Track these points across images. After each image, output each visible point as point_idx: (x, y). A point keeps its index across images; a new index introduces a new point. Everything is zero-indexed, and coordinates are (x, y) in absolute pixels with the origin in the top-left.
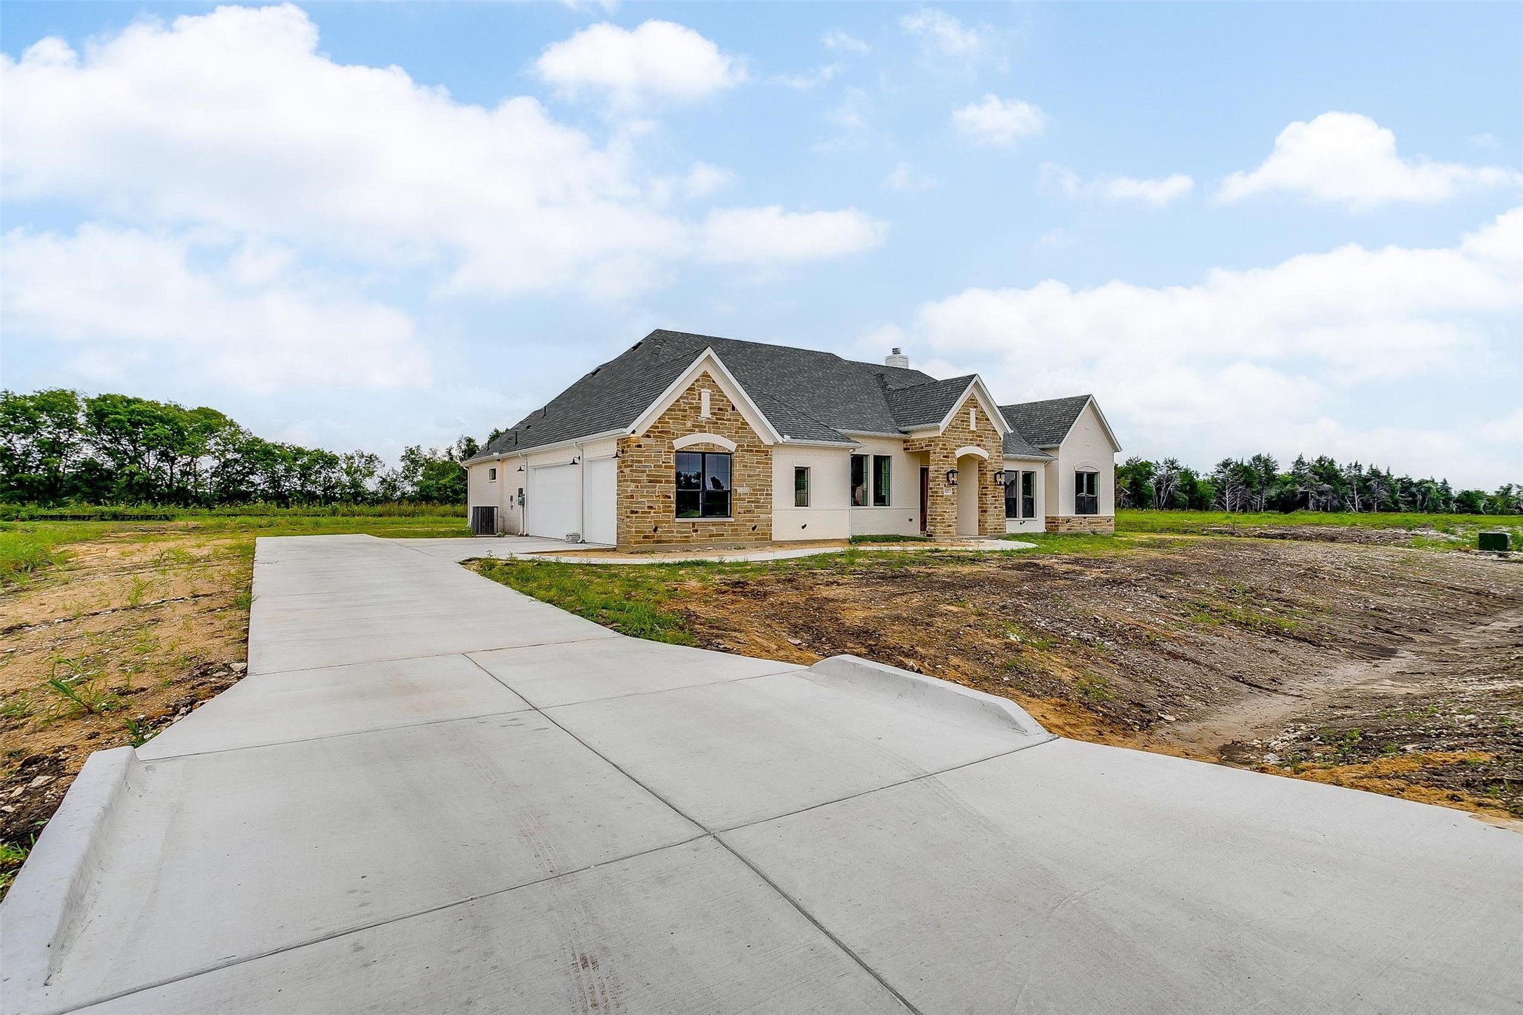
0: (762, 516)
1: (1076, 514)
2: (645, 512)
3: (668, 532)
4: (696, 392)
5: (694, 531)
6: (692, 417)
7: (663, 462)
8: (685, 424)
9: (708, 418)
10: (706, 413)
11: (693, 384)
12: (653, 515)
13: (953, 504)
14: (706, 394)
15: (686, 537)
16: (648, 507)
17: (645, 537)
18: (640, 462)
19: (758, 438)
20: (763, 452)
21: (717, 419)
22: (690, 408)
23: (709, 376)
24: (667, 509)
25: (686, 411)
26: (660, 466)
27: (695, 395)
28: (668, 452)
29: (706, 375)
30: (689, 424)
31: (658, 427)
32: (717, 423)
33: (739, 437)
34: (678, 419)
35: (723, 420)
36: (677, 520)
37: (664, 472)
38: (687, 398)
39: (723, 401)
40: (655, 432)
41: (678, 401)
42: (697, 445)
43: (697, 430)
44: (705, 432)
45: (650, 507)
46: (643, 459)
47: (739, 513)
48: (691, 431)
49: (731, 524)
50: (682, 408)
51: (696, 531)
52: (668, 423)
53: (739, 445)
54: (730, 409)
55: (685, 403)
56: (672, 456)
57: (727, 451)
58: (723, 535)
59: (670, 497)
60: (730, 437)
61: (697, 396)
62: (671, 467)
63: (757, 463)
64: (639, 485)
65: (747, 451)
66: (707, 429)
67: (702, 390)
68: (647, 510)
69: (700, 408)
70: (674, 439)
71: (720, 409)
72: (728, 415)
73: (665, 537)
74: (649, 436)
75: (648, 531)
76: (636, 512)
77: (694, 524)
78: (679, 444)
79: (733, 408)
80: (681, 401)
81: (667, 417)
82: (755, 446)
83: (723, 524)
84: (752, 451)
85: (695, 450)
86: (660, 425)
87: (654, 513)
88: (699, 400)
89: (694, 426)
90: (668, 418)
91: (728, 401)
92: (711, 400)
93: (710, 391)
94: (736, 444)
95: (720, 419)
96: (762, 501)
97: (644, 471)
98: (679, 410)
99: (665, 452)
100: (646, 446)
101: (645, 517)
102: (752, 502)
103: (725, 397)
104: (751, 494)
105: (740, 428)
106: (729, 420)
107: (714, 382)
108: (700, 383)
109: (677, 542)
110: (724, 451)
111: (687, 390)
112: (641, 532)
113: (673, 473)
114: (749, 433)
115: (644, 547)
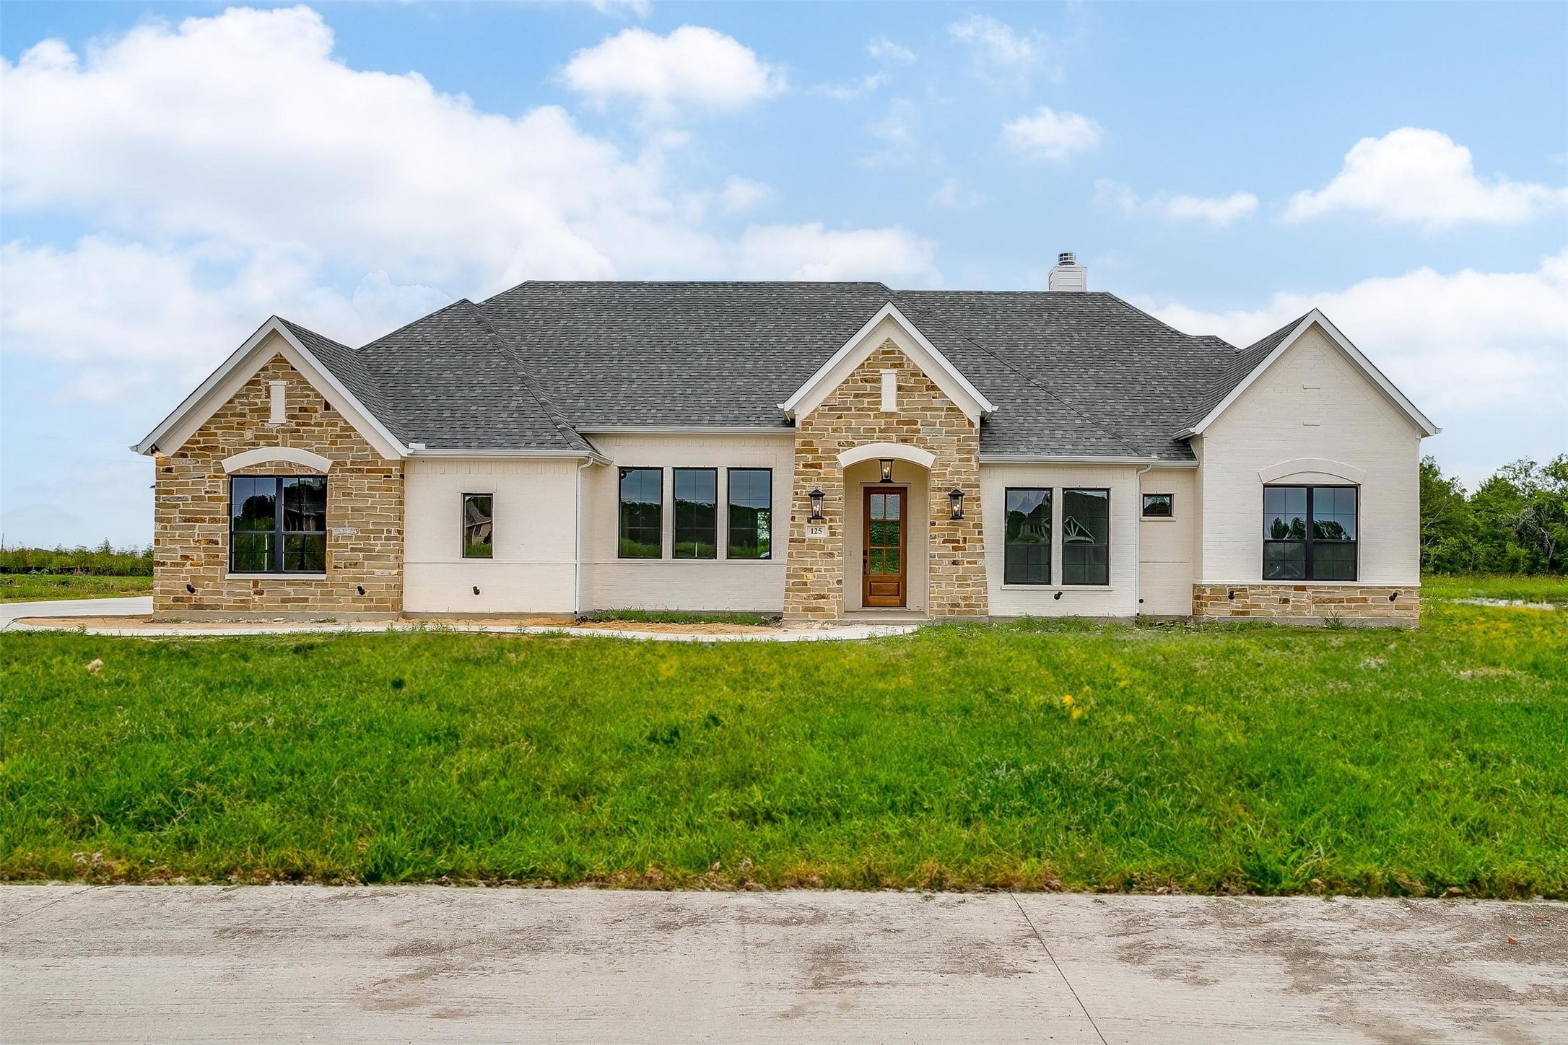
0: (378, 572)
1: (1264, 579)
2: (178, 565)
3: (214, 593)
4: (263, 387)
5: (256, 593)
6: (254, 424)
7: (207, 492)
8: (242, 435)
9: (282, 424)
10: (278, 415)
11: (257, 375)
12: (189, 567)
13: (832, 555)
14: (278, 391)
15: (242, 601)
16: (182, 556)
17: (176, 600)
18: (171, 492)
19: (373, 449)
20: (381, 471)
21: (298, 424)
22: (252, 411)
23: (285, 361)
24: (213, 559)
25: (244, 415)
26: (201, 498)
27: (260, 390)
28: (215, 477)
29: (279, 360)
30: (249, 435)
31: (198, 442)
32: (298, 431)
33: (337, 450)
34: (231, 428)
35: (309, 425)
36: (229, 576)
37: (207, 506)
38: (247, 396)
39: (308, 396)
40: (194, 449)
41: (230, 402)
42: (263, 464)
43: (262, 442)
44: (277, 445)
45: (185, 557)
46: (174, 488)
47: (336, 567)
48: (253, 444)
49: (320, 583)
50: (238, 410)
51: (261, 593)
52: (215, 435)
53: (338, 463)
54: (320, 408)
55: (242, 404)
56: (221, 483)
57: (314, 473)
58: (306, 600)
59: (217, 543)
60: (319, 451)
61: (264, 392)
62: (219, 499)
63: (370, 488)
64: (168, 525)
65: (351, 471)
66: (280, 440)
67: (271, 383)
68: (179, 560)
69: (268, 410)
70: (224, 457)
71: (301, 410)
72: (317, 417)
73: (207, 600)
74: (184, 456)
75: (182, 591)
76: (164, 564)
77: (256, 583)
78: (232, 464)
79: (327, 406)
80: (237, 401)
81: (213, 426)
82: (367, 463)
83: (307, 583)
84: (360, 470)
85: (259, 473)
86: (201, 439)
87: (191, 565)
88: (267, 397)
89: (257, 437)
90: (215, 428)
91: (318, 395)
92: (288, 396)
93: (284, 383)
94: (331, 462)
95: (304, 424)
96: (377, 549)
97: (175, 507)
98: (232, 415)
99: (209, 477)
100: (179, 469)
101: (177, 571)
102: (360, 550)
103: (313, 390)
104: (358, 538)
105: (339, 436)
106: (320, 425)
107: (293, 369)
108: (270, 372)
109: (229, 607)
110: (309, 473)
111: (247, 384)
112: (169, 592)
113: (222, 507)
114: (355, 443)
115: (174, 614)
